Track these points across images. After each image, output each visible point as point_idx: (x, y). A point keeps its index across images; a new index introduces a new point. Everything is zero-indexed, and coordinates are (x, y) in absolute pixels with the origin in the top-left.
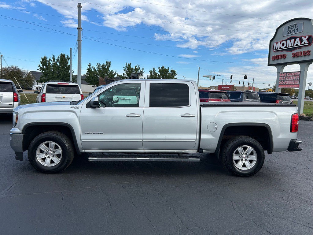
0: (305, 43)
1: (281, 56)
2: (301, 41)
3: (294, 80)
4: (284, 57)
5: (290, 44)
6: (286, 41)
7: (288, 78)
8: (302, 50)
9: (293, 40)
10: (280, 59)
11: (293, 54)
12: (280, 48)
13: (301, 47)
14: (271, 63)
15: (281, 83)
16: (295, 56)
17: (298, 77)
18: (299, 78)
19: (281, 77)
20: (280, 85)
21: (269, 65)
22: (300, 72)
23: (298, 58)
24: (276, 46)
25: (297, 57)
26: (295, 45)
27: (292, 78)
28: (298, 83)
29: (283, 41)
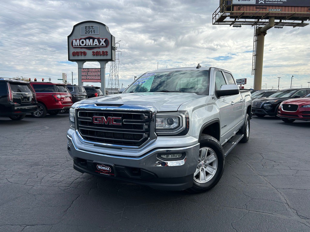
0: (103, 45)
1: (81, 53)
2: (99, 42)
3: (95, 75)
4: (85, 54)
5: (89, 43)
6: (85, 39)
7: (90, 74)
8: (101, 50)
9: (91, 40)
11: (93, 52)
12: (80, 45)
14: (72, 58)
15: (84, 77)
16: (94, 54)
17: (99, 73)
18: (100, 74)
19: (83, 72)
20: (83, 79)
21: (69, 60)
22: (100, 68)
23: (97, 56)
24: (76, 43)
25: (97, 55)
26: (94, 44)
27: (93, 74)
28: (100, 78)
29: (81, 39)
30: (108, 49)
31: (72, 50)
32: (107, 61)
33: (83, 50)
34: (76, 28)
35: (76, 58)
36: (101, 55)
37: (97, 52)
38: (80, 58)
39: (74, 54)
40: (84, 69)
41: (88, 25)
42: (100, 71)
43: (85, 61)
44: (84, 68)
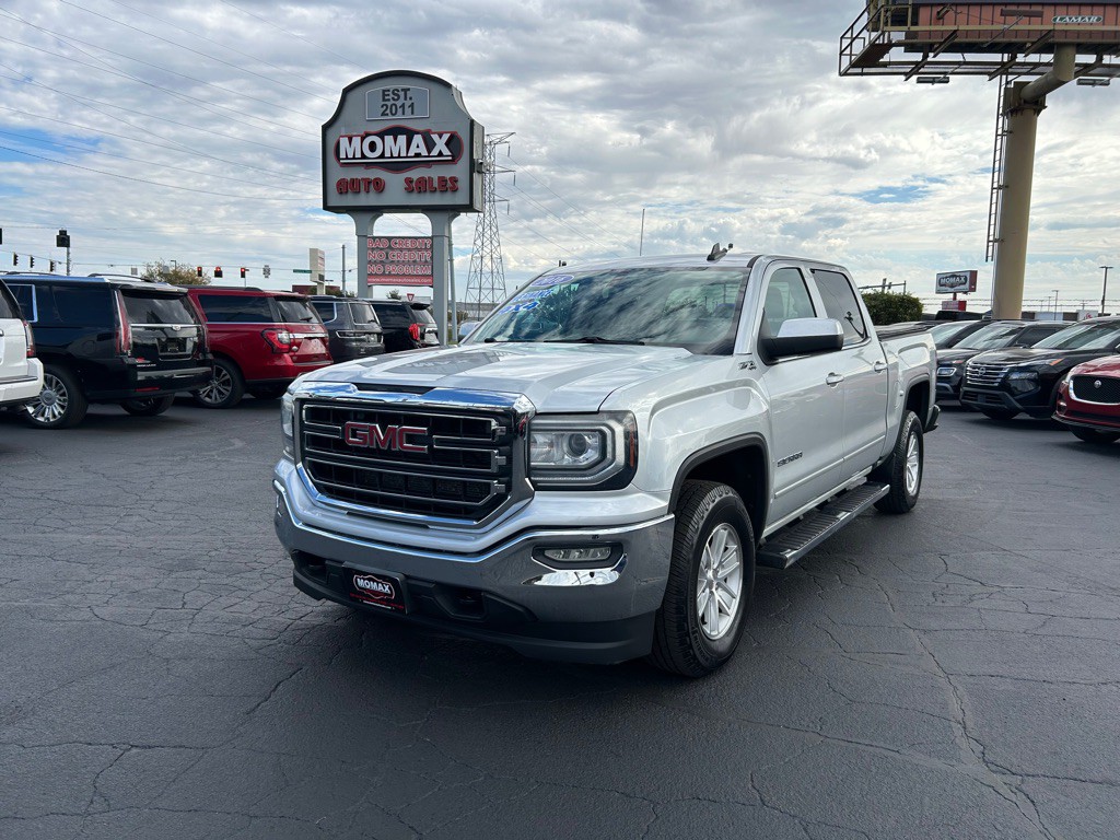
0: (440, 154)
1: (368, 182)
2: (430, 145)
3: (414, 261)
4: (379, 186)
5: (395, 147)
6: (381, 135)
7: (395, 256)
8: (434, 173)
9: (402, 139)
10: (363, 194)
11: (409, 181)
12: (363, 156)
13: (428, 164)
14: (335, 201)
15: (374, 269)
16: (410, 187)
17: (427, 255)
18: (432, 258)
19: (373, 249)
20: (371, 275)
22: (432, 238)
23: (422, 195)
24: (350, 149)
25: (420, 192)
26: (411, 153)
27: (407, 256)
28: (429, 272)
29: (368, 135)
30: (459, 170)
31: (338, 174)
32: (455, 210)
33: (373, 174)
34: (352, 96)
35: (350, 200)
36: (434, 191)
37: (421, 181)
38: (365, 199)
39: (345, 187)
40: (374, 238)
41: (391, 85)
42: (432, 245)
43: (378, 211)
44: (375, 235)
